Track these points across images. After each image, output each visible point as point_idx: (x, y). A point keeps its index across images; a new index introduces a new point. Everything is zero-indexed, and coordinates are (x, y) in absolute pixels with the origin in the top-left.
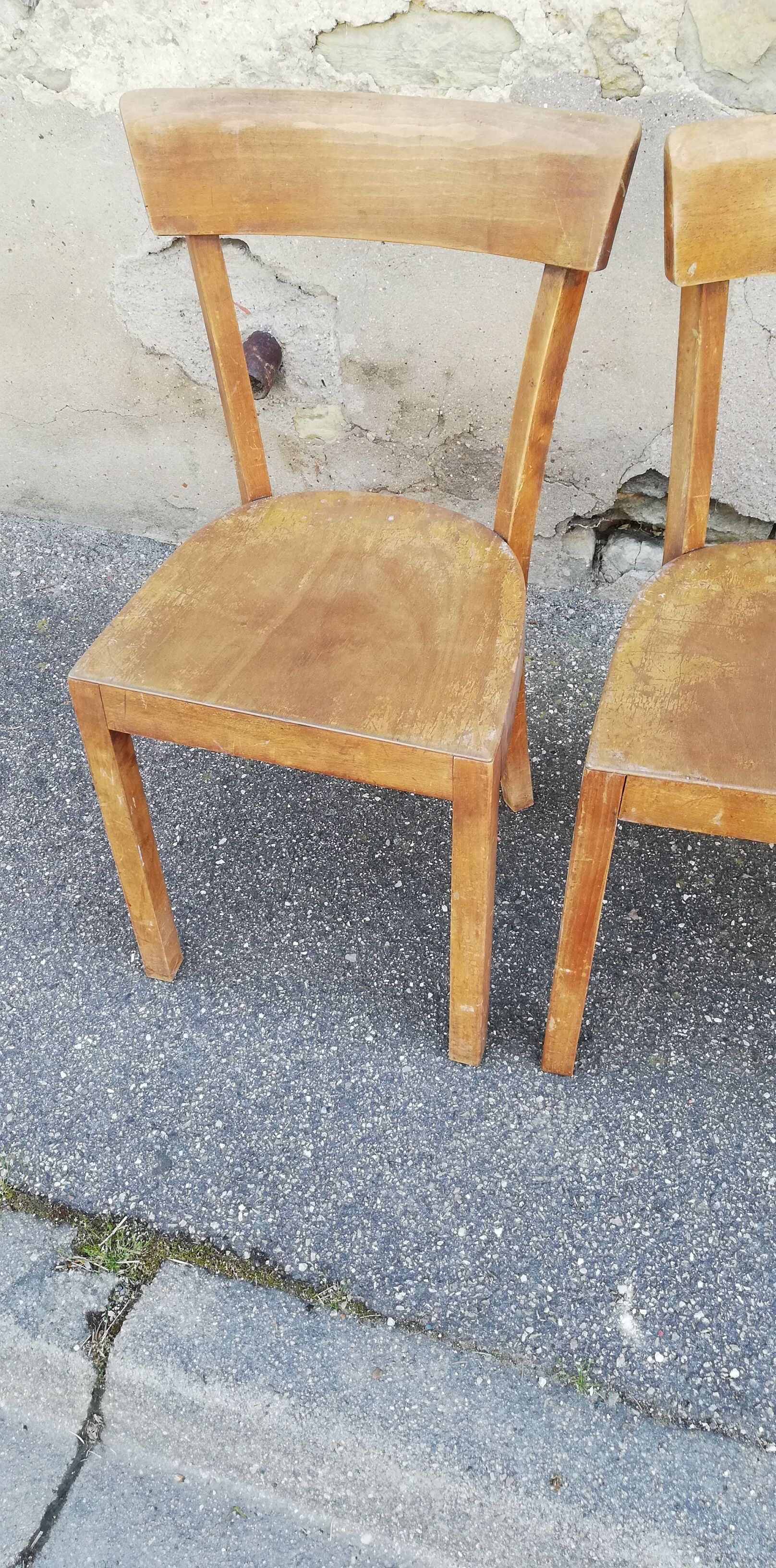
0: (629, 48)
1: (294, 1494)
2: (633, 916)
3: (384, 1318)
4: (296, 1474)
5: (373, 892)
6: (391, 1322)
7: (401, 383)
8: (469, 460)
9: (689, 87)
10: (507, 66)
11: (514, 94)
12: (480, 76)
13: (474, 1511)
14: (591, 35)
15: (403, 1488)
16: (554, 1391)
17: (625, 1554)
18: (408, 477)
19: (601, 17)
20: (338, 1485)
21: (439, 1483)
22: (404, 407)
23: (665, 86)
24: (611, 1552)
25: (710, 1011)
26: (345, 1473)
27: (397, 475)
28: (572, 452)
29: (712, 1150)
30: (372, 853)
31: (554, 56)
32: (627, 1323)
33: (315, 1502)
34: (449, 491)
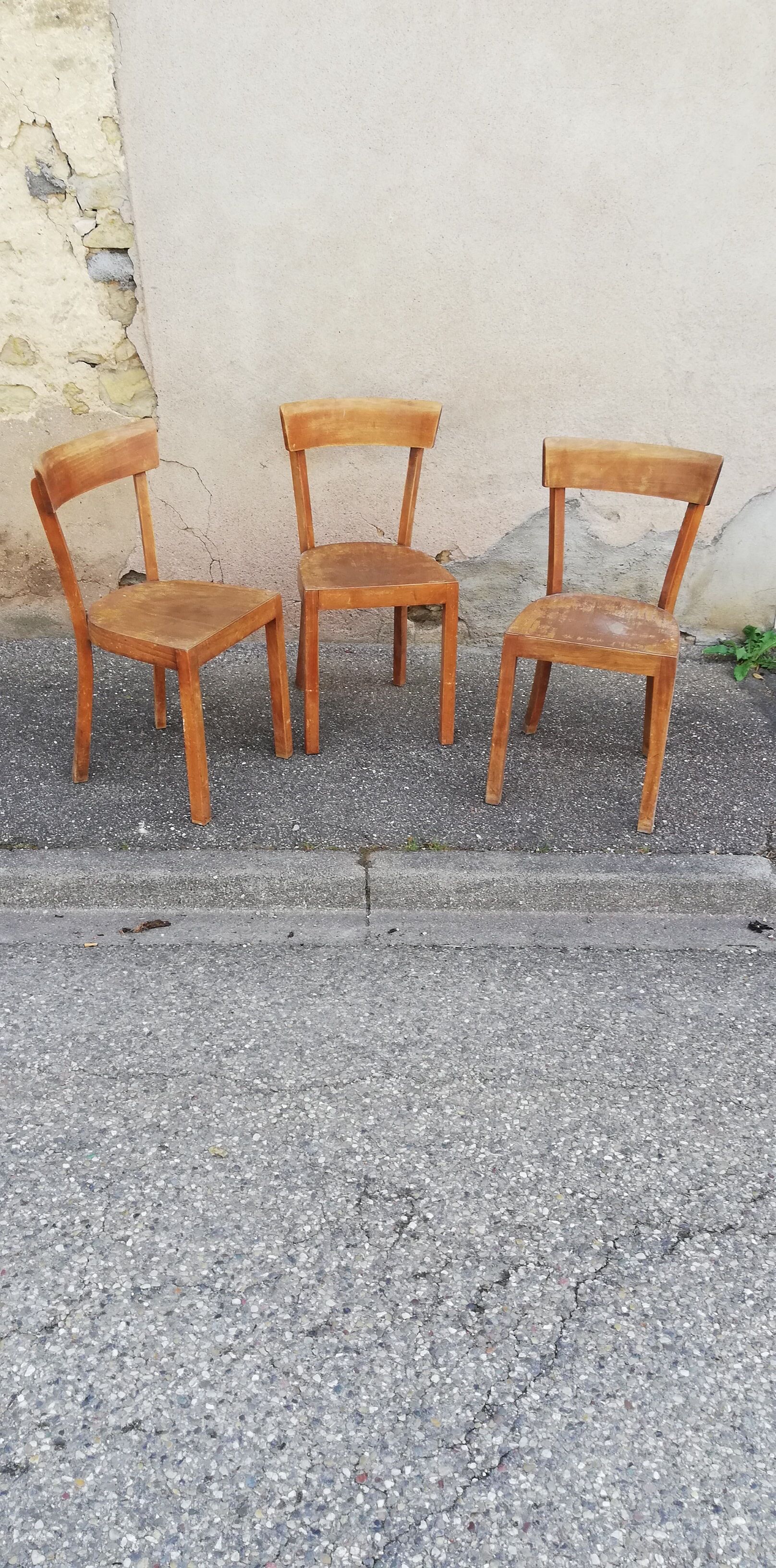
0: (80, 396)
1: (13, 904)
2: (142, 733)
3: (43, 848)
4: (12, 895)
5: (20, 742)
6: (46, 848)
7: (5, 541)
8: (44, 576)
9: (108, 409)
10: (32, 404)
11: (37, 414)
12: (22, 409)
13: (85, 883)
14: (65, 392)
15: (57, 884)
16: (115, 851)
17: (144, 878)
18: (15, 588)
19: (67, 385)
20: (31, 893)
21: (70, 876)
22: (8, 553)
23: (98, 409)
24: (138, 879)
25: (177, 754)
26: (33, 886)
27: (9, 588)
28: (93, 566)
29: (176, 787)
30: (18, 732)
31: (51, 400)
32: (142, 831)
33: (22, 905)
34: (37, 594)
